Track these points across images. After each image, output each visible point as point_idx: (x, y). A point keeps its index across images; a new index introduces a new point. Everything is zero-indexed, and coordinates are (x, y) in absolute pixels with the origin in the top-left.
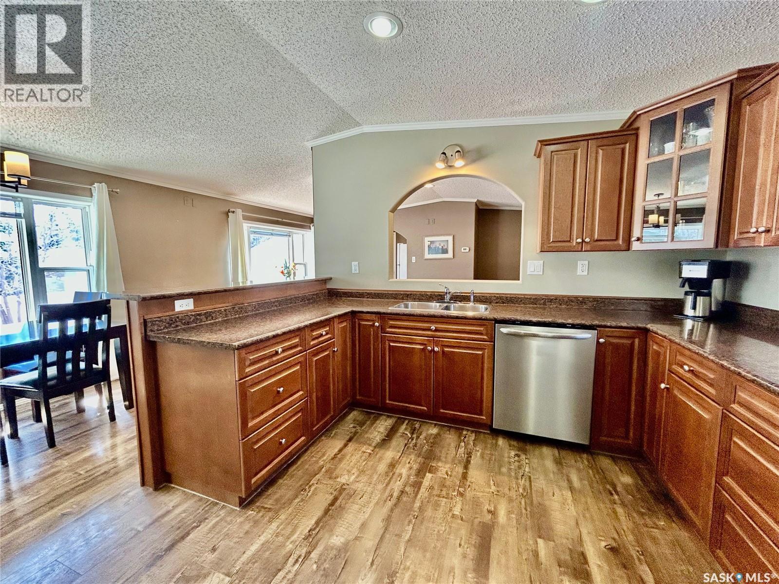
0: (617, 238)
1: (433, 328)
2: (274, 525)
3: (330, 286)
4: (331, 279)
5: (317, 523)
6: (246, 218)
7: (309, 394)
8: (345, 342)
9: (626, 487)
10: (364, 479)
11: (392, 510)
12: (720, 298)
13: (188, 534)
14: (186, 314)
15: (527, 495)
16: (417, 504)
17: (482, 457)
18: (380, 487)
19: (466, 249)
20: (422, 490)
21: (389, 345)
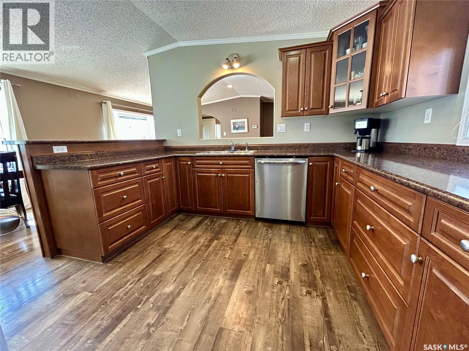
0: (322, 107)
1: (221, 163)
2: (122, 269)
3: (165, 145)
4: (165, 140)
5: (147, 266)
6: (113, 107)
7: (146, 202)
8: (170, 174)
9: (320, 240)
10: (178, 245)
11: (191, 258)
12: (375, 141)
13: (69, 277)
14: (62, 155)
15: (267, 247)
16: (206, 254)
17: (248, 231)
18: (187, 248)
19: (255, 127)
20: (211, 248)
21: (197, 175)
